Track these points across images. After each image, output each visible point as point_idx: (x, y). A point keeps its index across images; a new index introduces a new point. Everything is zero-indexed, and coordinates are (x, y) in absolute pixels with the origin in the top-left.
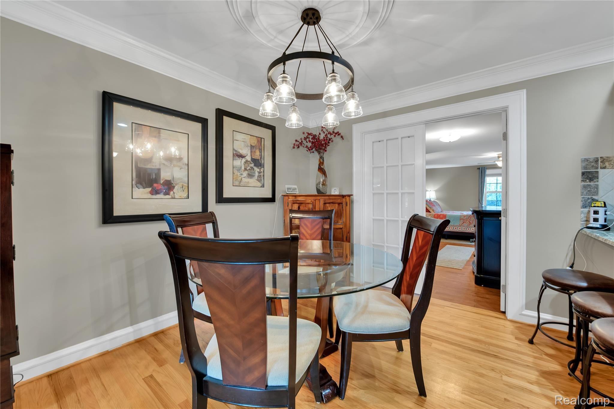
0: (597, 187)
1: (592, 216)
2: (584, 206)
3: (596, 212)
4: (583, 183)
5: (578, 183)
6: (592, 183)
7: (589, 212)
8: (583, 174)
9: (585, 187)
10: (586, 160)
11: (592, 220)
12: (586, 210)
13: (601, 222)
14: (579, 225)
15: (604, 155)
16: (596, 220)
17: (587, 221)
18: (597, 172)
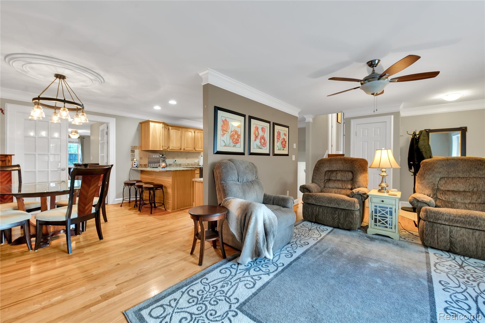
0: (134, 155)
1: (134, 164)
2: (132, 161)
3: (135, 162)
4: (131, 154)
5: (130, 153)
6: (133, 154)
7: (133, 162)
8: (131, 150)
9: (132, 155)
10: (132, 146)
11: (134, 165)
12: (132, 162)
13: (136, 165)
14: (130, 167)
15: (136, 146)
16: (135, 165)
17: (133, 165)
18: (134, 150)
